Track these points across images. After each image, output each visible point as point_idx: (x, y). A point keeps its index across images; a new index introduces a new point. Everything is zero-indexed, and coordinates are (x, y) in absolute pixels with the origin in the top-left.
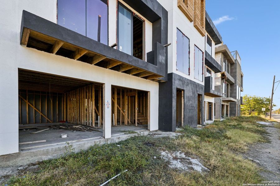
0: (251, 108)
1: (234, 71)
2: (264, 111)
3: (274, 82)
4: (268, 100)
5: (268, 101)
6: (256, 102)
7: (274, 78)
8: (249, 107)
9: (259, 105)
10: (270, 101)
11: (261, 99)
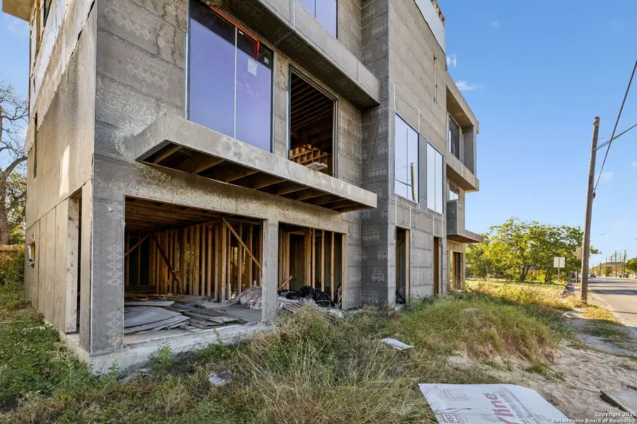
0: (525, 258)
1: (376, 31)
2: (562, 270)
3: (594, 146)
4: (575, 234)
5: (575, 238)
6: (538, 239)
7: (597, 128)
8: (519, 257)
9: (549, 250)
10: (581, 237)
11: (555, 230)
